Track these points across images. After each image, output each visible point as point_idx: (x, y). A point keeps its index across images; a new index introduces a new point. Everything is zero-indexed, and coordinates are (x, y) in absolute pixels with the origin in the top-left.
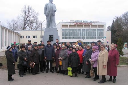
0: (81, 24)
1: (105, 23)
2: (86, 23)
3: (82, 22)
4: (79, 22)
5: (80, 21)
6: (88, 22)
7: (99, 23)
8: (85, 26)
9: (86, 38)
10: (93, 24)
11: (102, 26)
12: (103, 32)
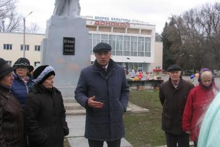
0: (108, 25)
1: (155, 26)
2: (117, 24)
3: (110, 20)
4: (104, 20)
5: (105, 18)
6: (123, 21)
7: (143, 25)
8: (116, 29)
9: (117, 55)
10: (132, 26)
11: (149, 32)
12: (150, 43)
